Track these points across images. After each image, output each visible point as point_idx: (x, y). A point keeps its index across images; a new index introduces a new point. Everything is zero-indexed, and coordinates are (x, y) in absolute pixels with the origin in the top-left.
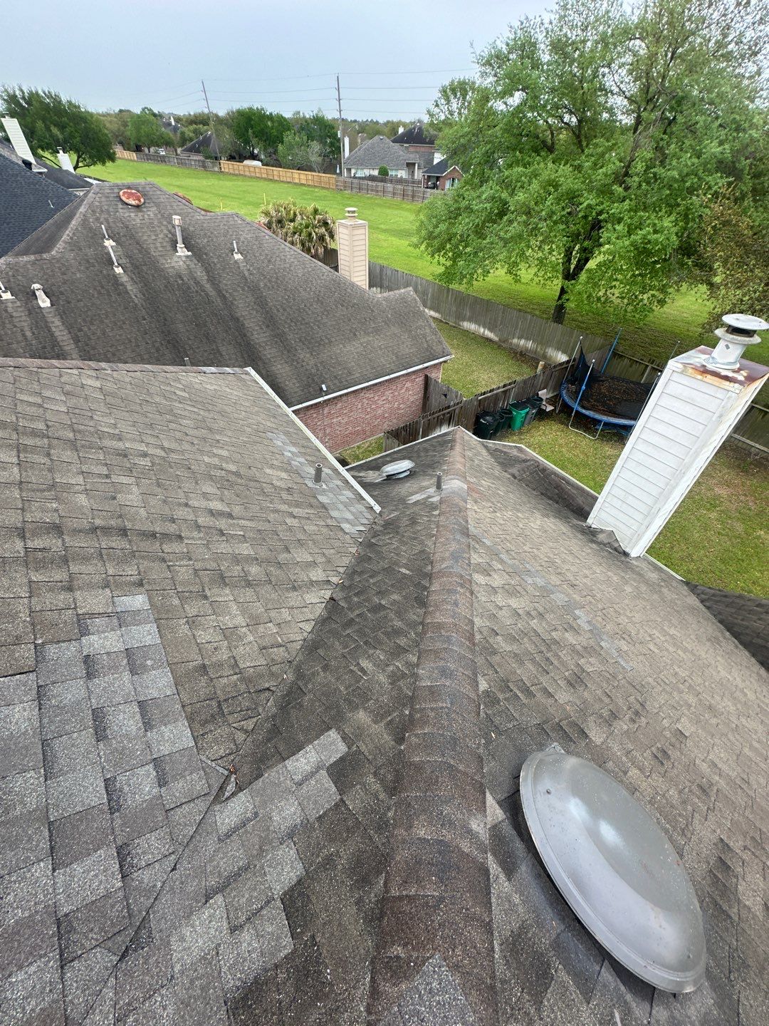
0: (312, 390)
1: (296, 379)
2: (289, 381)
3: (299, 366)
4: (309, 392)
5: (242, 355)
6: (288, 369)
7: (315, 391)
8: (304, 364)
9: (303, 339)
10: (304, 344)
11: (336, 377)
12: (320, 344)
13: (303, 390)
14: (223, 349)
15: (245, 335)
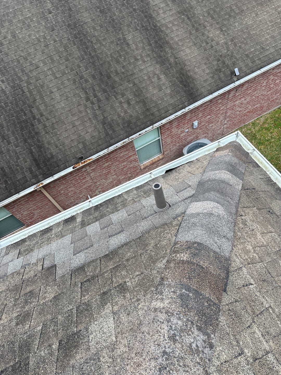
0: (222, 75)
1: (206, 64)
2: (199, 68)
3: (208, 47)
4: (220, 79)
5: (149, 41)
6: (196, 52)
7: (226, 76)
8: (214, 43)
9: (212, 12)
10: (213, 18)
11: (247, 56)
12: (230, 16)
13: (213, 77)
14: (129, 37)
15: (151, 17)
